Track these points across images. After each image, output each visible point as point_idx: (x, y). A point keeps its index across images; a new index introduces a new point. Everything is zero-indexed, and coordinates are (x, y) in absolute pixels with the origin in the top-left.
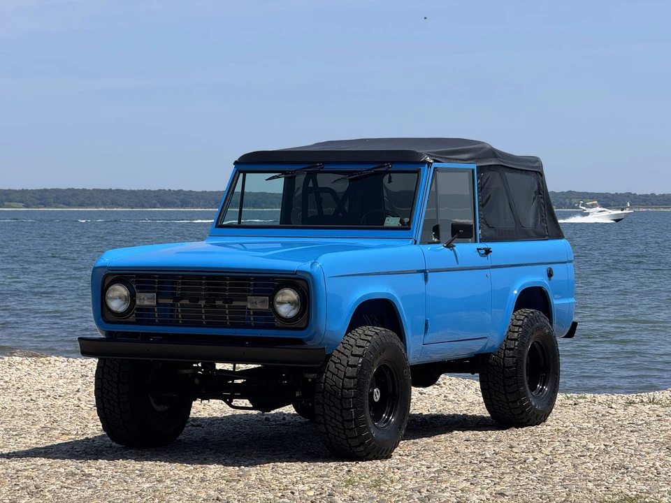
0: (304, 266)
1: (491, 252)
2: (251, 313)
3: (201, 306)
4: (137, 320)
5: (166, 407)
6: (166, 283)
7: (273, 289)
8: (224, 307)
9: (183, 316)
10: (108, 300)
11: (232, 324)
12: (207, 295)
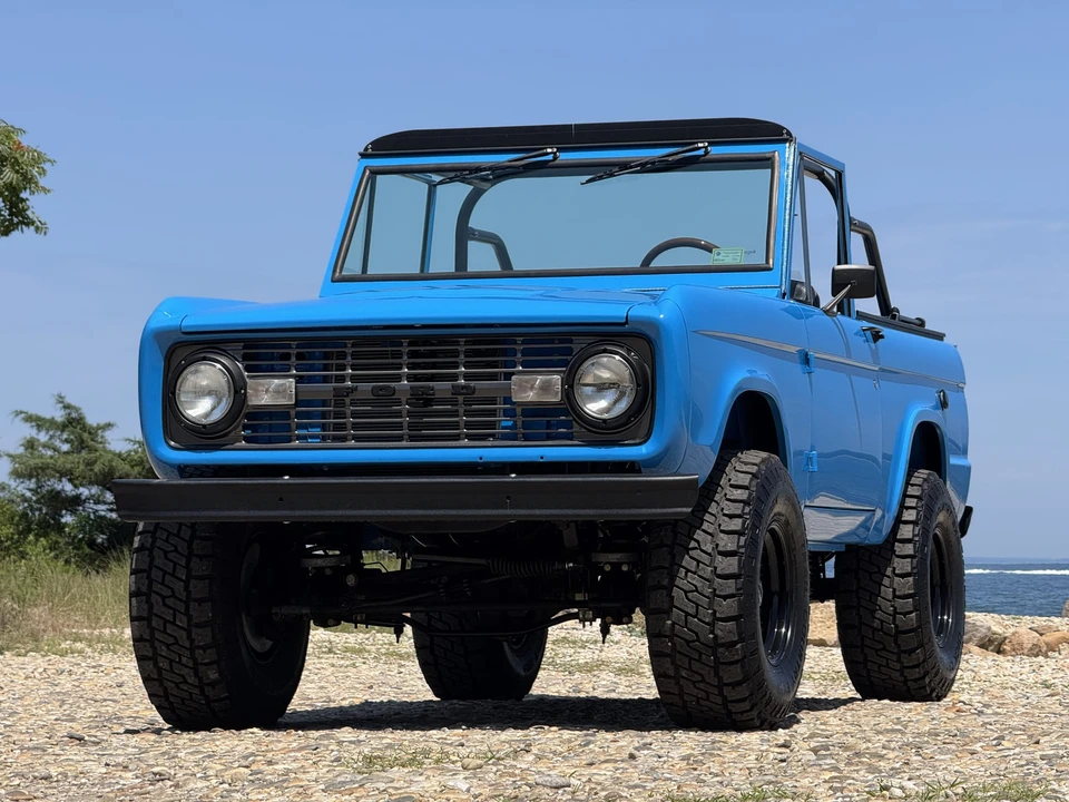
0: (642, 311)
1: (882, 337)
2: (519, 410)
3: (399, 403)
4: (247, 439)
5: (269, 644)
6: (311, 356)
7: (569, 358)
8: (454, 403)
9: (355, 426)
10: (183, 398)
11: (471, 437)
12: (410, 378)
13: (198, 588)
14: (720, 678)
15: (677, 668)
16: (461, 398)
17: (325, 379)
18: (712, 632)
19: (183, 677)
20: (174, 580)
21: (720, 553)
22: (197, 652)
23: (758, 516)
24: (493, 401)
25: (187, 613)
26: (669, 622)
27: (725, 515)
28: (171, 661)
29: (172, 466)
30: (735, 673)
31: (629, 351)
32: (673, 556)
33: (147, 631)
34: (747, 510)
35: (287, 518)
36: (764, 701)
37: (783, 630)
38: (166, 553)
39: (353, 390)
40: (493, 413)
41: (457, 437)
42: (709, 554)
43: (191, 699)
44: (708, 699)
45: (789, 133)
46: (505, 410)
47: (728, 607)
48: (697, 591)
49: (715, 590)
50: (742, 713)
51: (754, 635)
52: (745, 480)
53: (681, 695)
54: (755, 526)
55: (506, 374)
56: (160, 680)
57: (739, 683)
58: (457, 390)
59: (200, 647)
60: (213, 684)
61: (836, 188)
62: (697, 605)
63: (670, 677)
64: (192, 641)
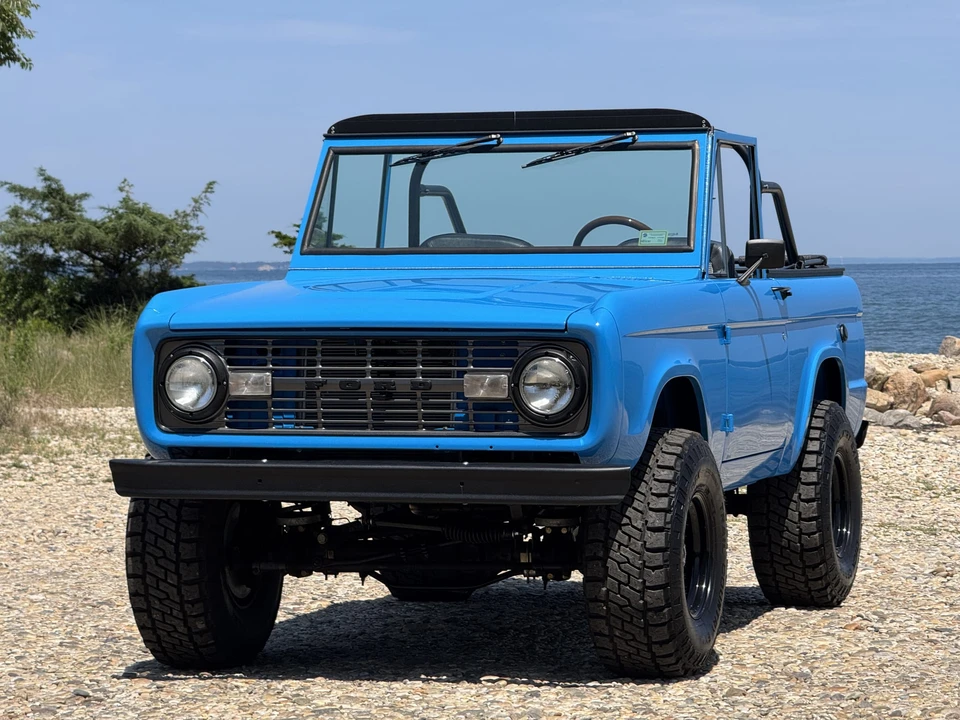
0: (581, 319)
1: (790, 294)
2: (470, 406)
3: (364, 395)
4: (229, 425)
5: (248, 590)
6: (285, 352)
7: (515, 359)
8: (412, 396)
9: (325, 415)
10: (171, 388)
11: (428, 427)
12: (375, 374)
13: (187, 551)
14: (649, 638)
15: (611, 628)
16: (419, 393)
17: (298, 373)
18: (642, 598)
19: (174, 627)
20: (166, 543)
21: (649, 529)
22: (186, 605)
23: (682, 493)
24: (447, 396)
25: (177, 572)
26: (604, 589)
27: (653, 494)
28: (163, 613)
29: (162, 447)
30: (662, 634)
31: (568, 355)
32: (608, 531)
33: (142, 587)
34: (673, 489)
35: (265, 497)
36: (688, 654)
37: (704, 586)
38: (158, 518)
39: (324, 383)
40: (447, 406)
41: (415, 427)
42: (640, 530)
43: (181, 645)
44: (638, 654)
45: (708, 124)
46: (458, 404)
47: (656, 577)
48: (629, 562)
49: (644, 562)
50: (669, 666)
51: (679, 600)
52: (670, 460)
53: (615, 651)
54: (680, 503)
55: (458, 372)
56: (154, 629)
57: (666, 642)
58: (415, 386)
59: (188, 602)
60: (201, 633)
61: (748, 154)
62: (629, 575)
63: (605, 635)
64: (182, 597)
